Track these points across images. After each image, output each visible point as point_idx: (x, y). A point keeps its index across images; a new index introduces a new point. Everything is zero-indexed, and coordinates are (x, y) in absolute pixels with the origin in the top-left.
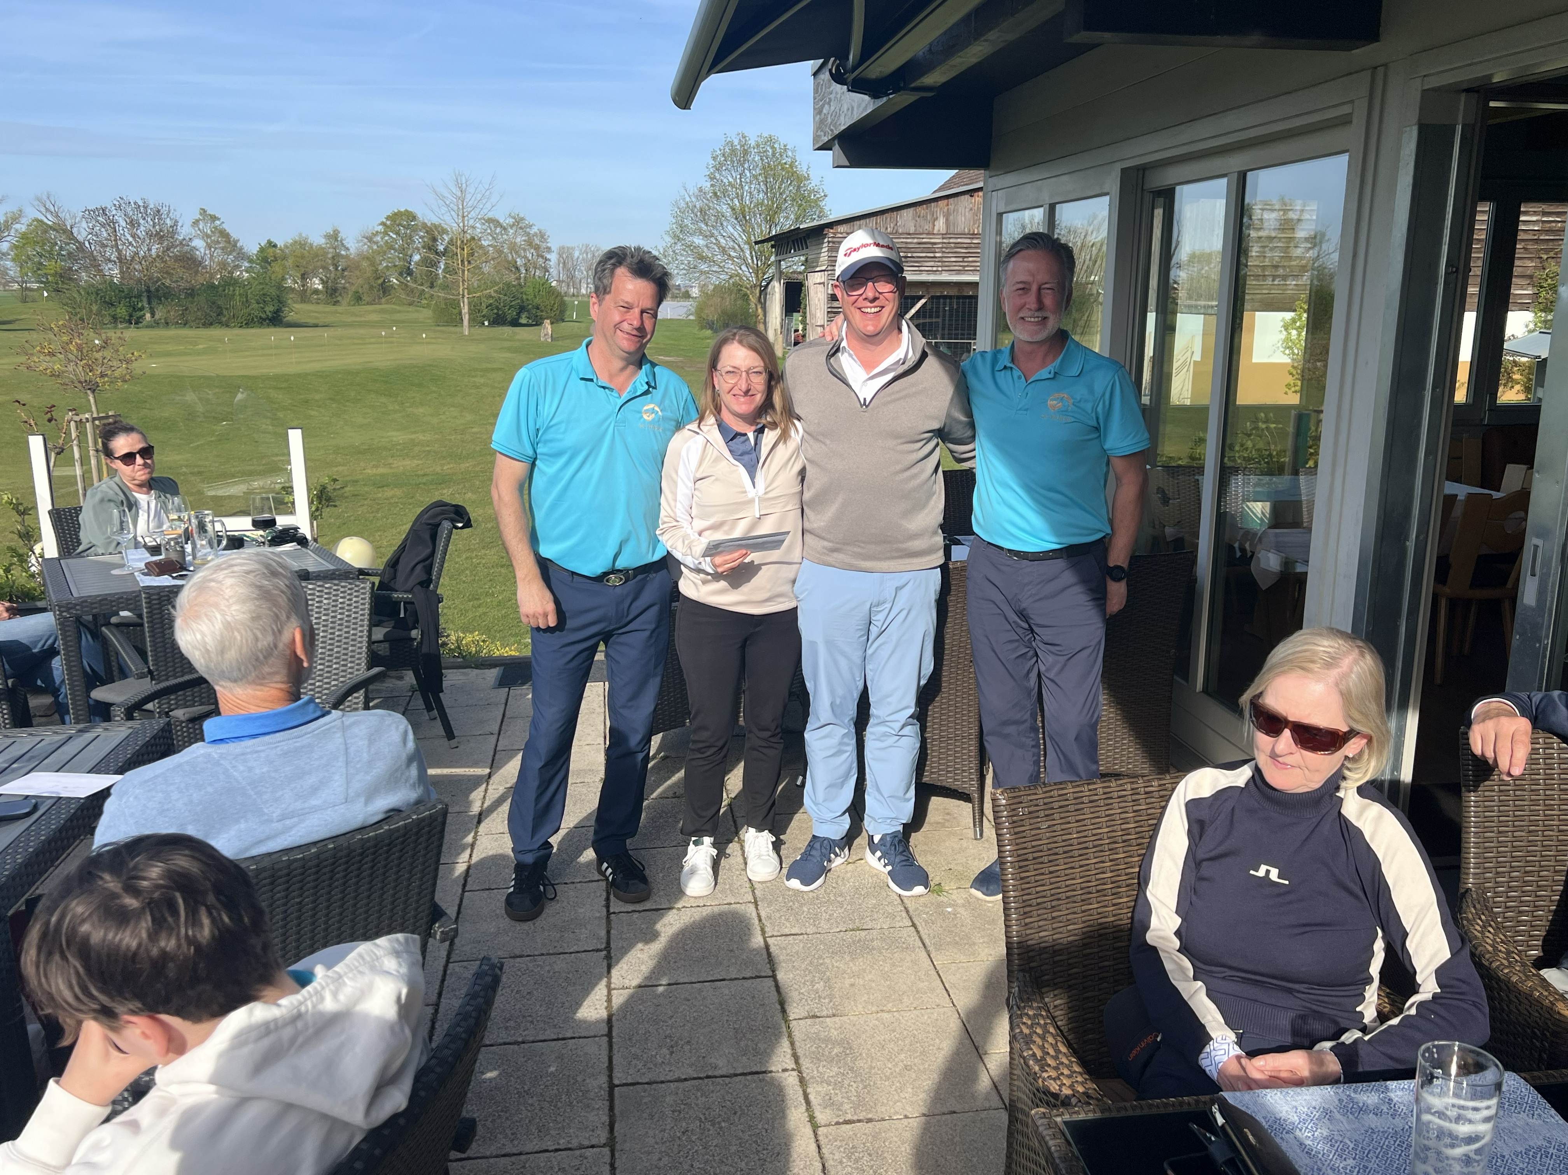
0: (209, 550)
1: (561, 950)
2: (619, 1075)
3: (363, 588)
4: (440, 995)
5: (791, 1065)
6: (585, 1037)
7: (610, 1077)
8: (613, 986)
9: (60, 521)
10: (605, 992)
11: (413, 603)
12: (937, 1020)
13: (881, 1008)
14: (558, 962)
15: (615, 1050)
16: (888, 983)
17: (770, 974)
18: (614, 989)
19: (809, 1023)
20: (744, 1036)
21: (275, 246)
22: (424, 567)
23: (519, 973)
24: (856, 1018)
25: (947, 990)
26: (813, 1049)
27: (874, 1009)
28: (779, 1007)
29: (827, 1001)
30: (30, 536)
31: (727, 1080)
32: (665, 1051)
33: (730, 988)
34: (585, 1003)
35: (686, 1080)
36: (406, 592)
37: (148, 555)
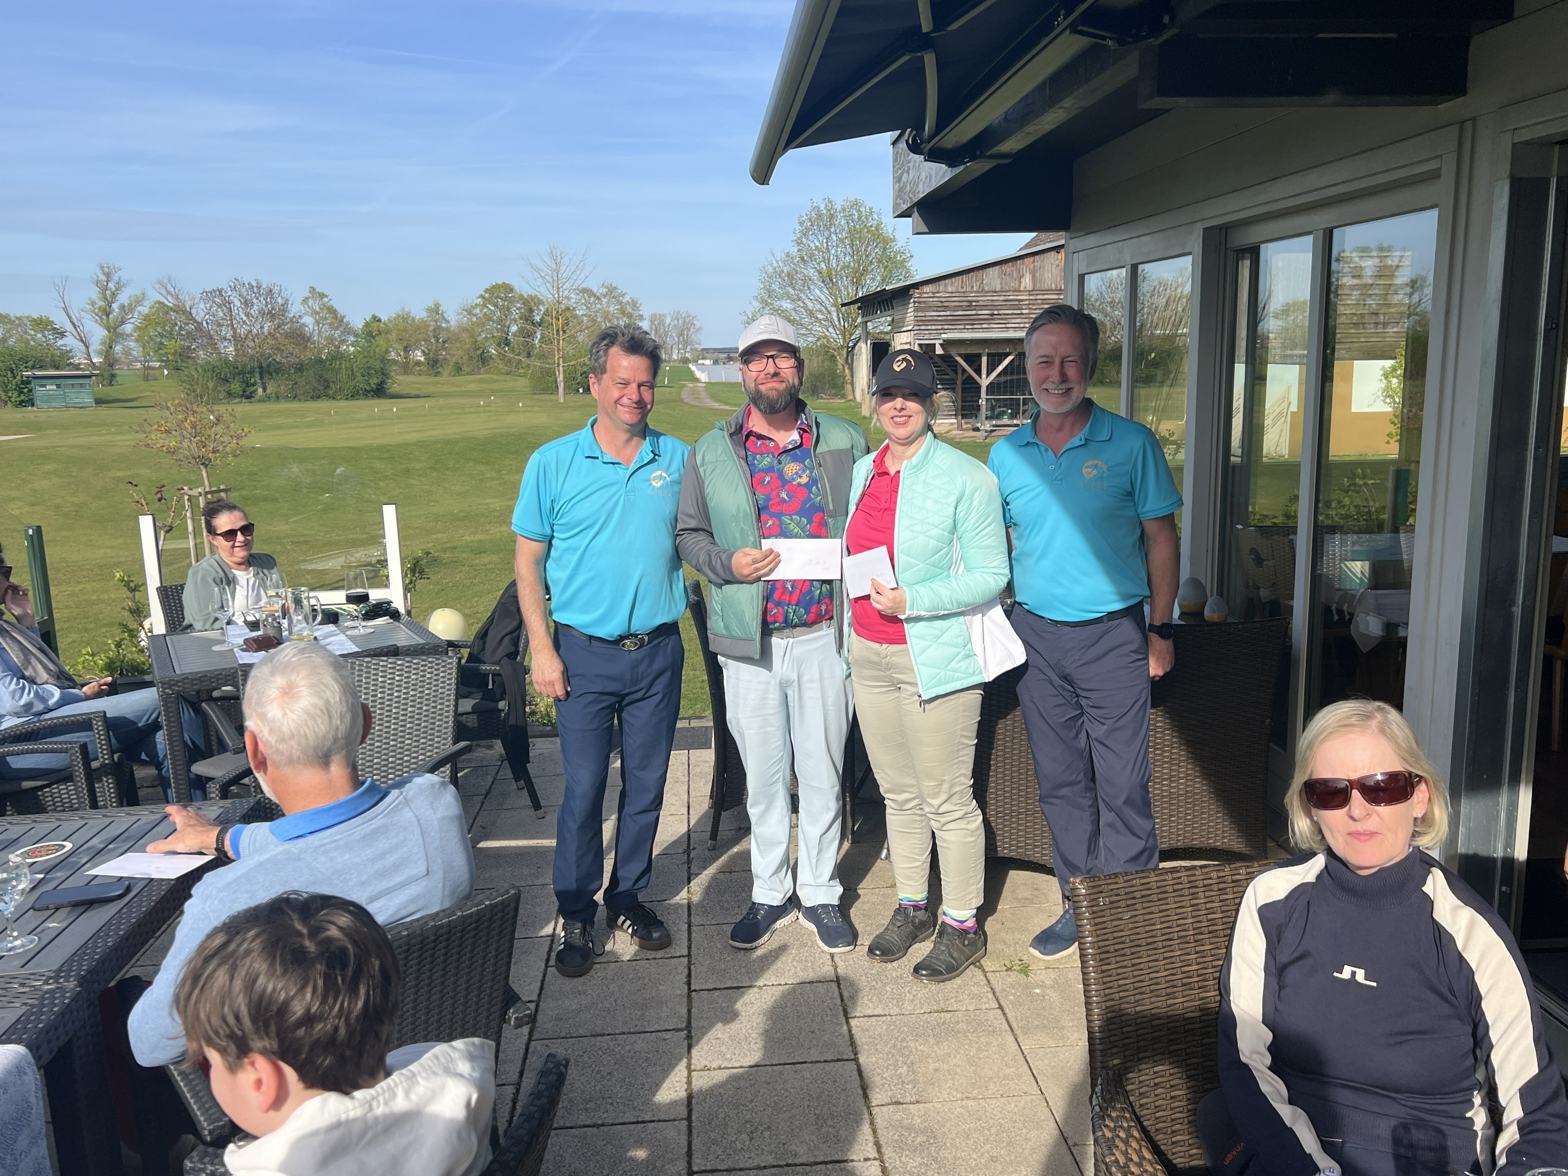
0: (305, 625)
1: (642, 1029)
2: (698, 1161)
3: (449, 663)
4: (521, 1074)
5: (873, 1154)
6: (665, 1121)
7: (689, 1163)
8: (693, 1067)
9: (167, 598)
10: (685, 1073)
11: (500, 675)
12: (1024, 1108)
13: (966, 1094)
14: (639, 1042)
15: (694, 1136)
16: (974, 1068)
17: (853, 1057)
18: (694, 1070)
19: (891, 1110)
20: (825, 1122)
21: (379, 320)
22: (512, 639)
23: (600, 1052)
24: (940, 1105)
25: (1034, 1076)
26: (896, 1137)
27: (959, 1096)
28: (861, 1092)
29: (910, 1086)
30: (140, 612)
31: (808, 1168)
32: (744, 1136)
33: (811, 1071)
34: (665, 1085)
35: (765, 1167)
36: (493, 664)
37: (247, 630)
